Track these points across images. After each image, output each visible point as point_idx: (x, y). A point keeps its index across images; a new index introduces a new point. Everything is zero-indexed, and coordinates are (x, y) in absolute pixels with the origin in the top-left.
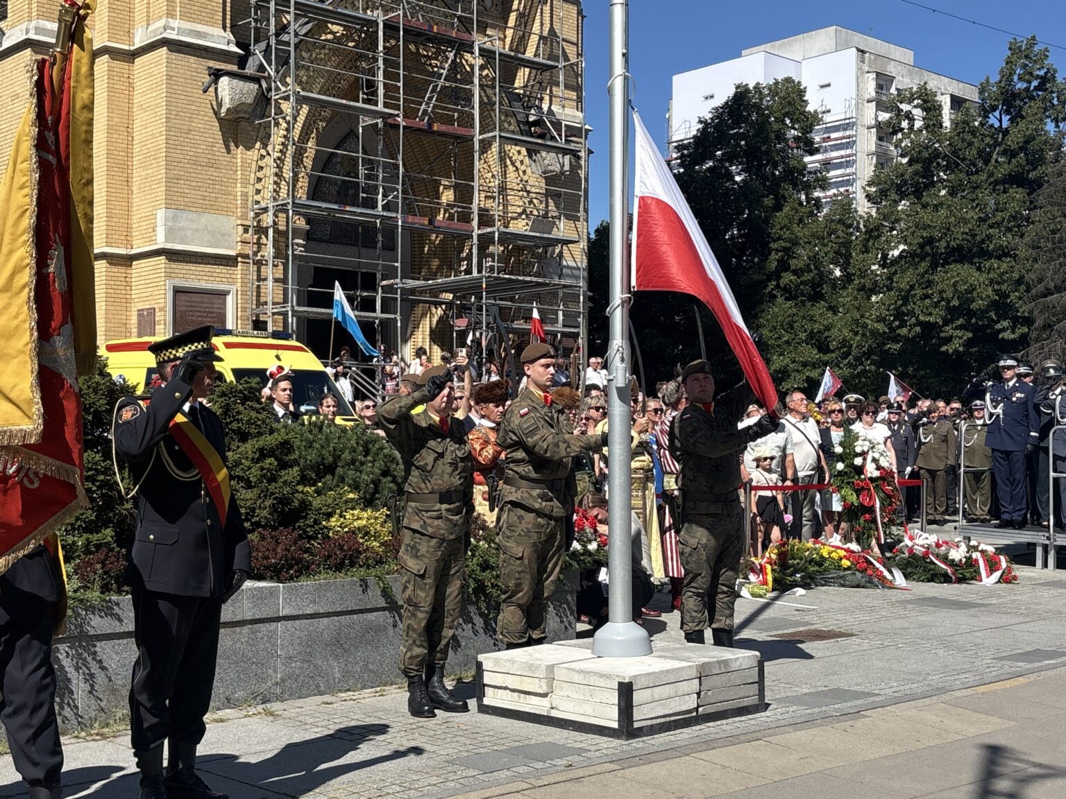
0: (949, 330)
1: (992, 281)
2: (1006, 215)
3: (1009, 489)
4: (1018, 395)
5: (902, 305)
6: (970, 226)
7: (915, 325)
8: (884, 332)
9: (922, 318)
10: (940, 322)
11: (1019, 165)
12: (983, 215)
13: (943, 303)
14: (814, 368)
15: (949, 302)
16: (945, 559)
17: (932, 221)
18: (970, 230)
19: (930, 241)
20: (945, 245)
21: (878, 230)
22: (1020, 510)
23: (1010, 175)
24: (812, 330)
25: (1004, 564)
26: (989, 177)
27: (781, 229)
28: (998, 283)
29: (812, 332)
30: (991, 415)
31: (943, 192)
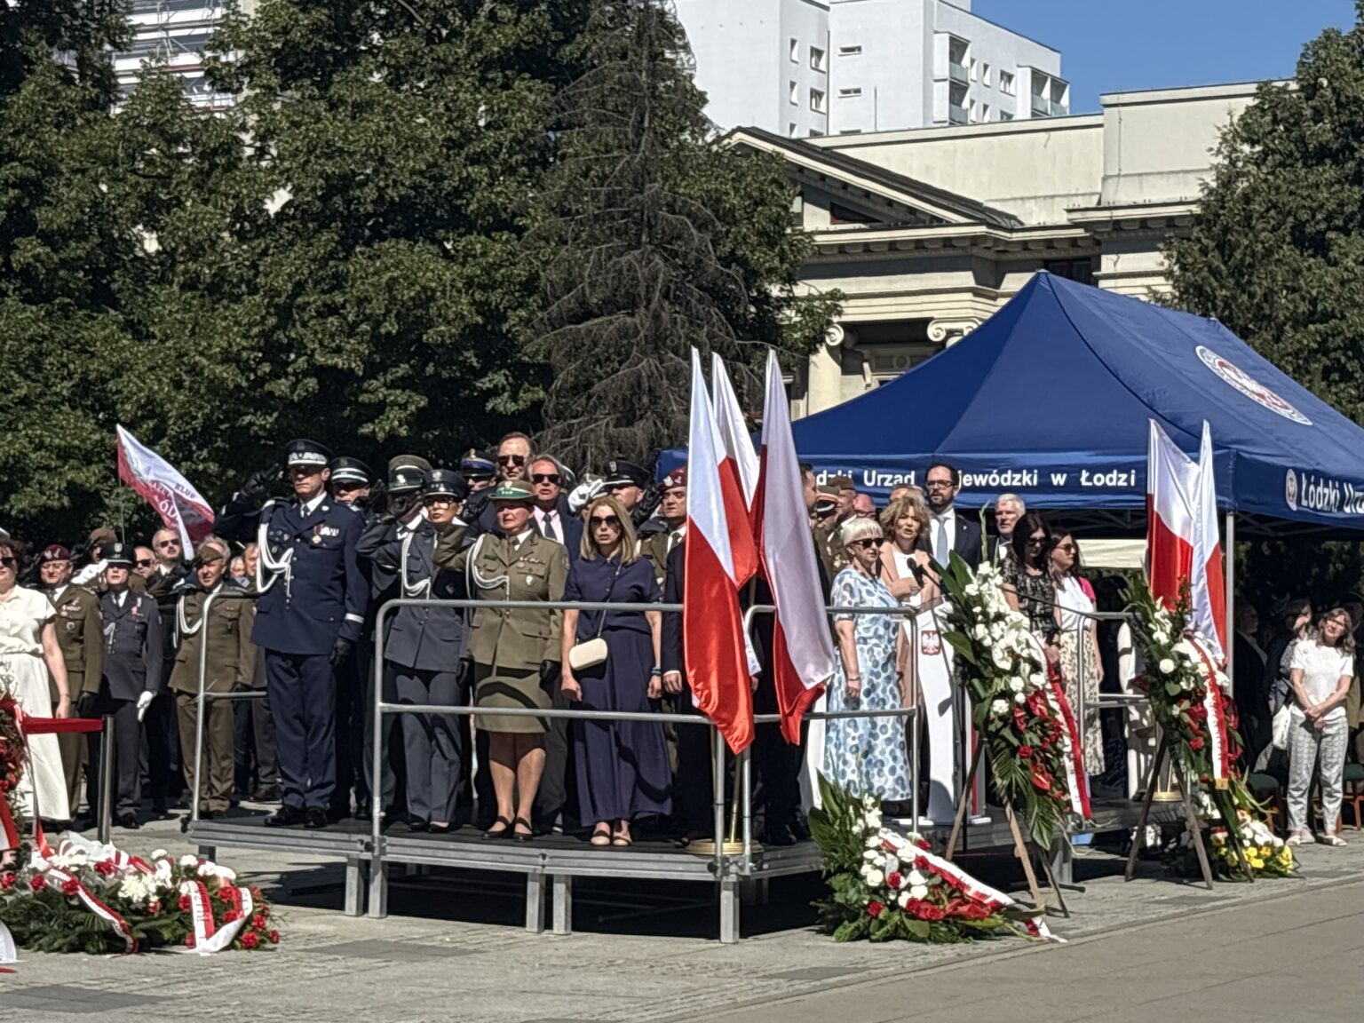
0: (377, 389)
1: (470, 283)
2: (506, 136)
3: (300, 739)
4: (326, 531)
5: (275, 328)
6: (427, 156)
7: (306, 374)
8: (238, 387)
9: (320, 359)
10: (358, 367)
11: (537, 29)
12: (455, 135)
13: (364, 327)
14: (89, 463)
15: (377, 324)
16: (111, 898)
17: (345, 139)
18: (429, 166)
19: (341, 185)
20: (374, 195)
21: (228, 151)
22: (322, 786)
23: (518, 49)
24: (86, 373)
25: (248, 906)
26: (472, 51)
27: (16, 134)
28: (483, 287)
29: (84, 379)
30: (267, 573)
31: (376, 78)
